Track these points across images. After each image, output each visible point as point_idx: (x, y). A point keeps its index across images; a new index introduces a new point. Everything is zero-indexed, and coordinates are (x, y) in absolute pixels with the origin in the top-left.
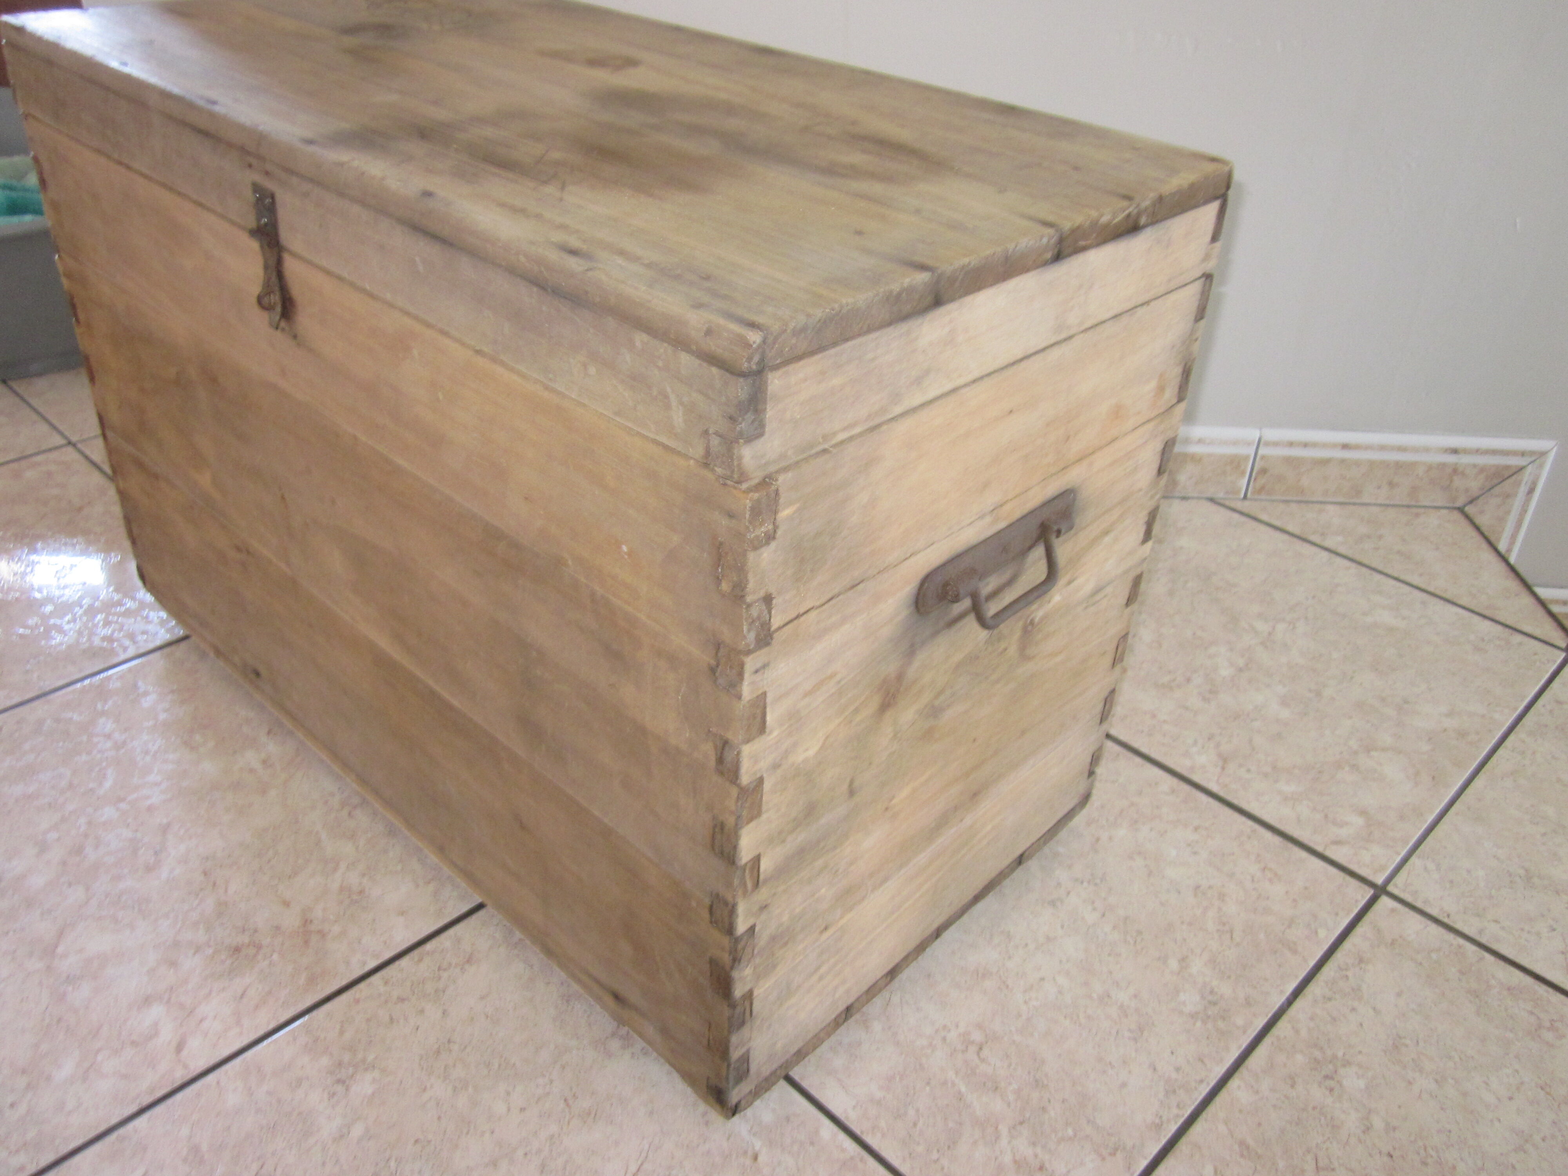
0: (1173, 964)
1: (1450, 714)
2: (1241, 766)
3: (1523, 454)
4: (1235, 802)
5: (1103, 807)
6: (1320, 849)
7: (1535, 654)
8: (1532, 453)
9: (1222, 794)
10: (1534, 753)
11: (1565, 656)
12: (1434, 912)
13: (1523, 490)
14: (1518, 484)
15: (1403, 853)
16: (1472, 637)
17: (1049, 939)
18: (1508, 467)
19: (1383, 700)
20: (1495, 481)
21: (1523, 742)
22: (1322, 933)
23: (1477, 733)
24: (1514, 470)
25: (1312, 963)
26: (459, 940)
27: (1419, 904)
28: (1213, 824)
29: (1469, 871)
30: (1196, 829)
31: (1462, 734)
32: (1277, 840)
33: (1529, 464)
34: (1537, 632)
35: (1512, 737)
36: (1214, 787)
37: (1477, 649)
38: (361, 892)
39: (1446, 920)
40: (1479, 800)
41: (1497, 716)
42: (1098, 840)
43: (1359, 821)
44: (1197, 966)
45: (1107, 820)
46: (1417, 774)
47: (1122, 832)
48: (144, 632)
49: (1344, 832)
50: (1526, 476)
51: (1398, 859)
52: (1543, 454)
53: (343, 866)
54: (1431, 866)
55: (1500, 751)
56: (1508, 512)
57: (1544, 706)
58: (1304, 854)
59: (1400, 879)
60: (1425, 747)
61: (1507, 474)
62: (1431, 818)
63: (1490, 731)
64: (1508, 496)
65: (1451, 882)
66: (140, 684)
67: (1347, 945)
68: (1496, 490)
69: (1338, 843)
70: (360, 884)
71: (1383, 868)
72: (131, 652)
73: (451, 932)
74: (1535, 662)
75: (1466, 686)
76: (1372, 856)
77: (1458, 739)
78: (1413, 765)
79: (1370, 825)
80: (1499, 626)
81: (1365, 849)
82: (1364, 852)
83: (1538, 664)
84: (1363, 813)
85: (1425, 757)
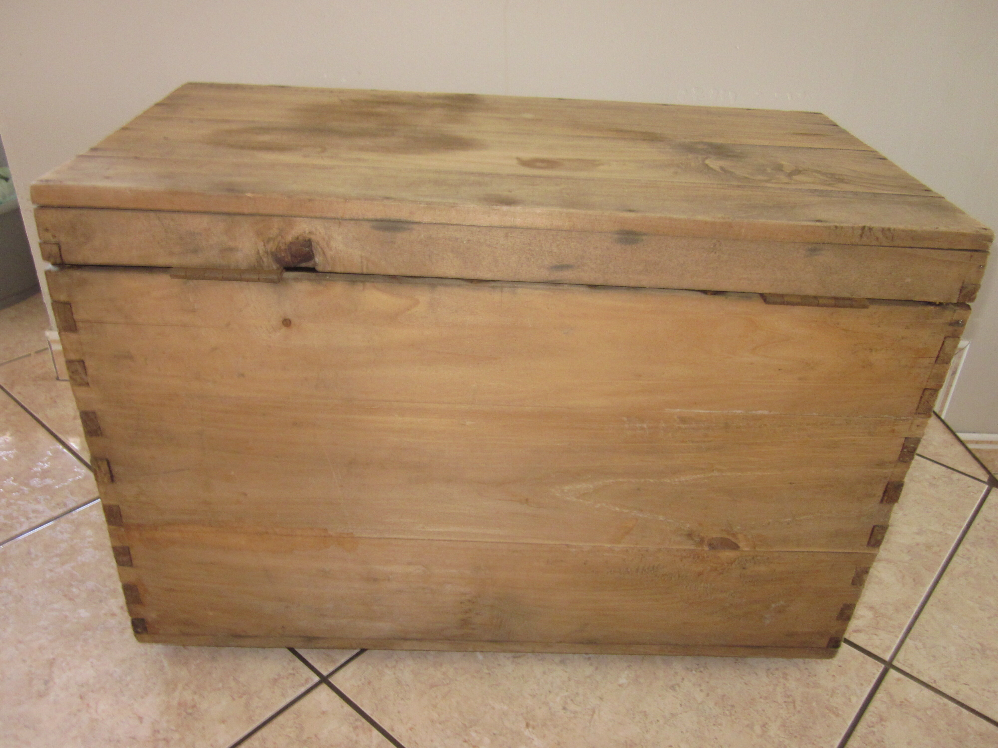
0: (758, 729)
1: (920, 533)
7: (969, 487)
10: (976, 559)
11: (988, 488)
12: (925, 679)
15: (900, 636)
16: (927, 476)
17: (673, 715)
21: (968, 550)
22: (854, 699)
23: (938, 546)
25: (850, 722)
26: (264, 740)
27: (915, 674)
29: (945, 648)
31: (929, 547)
34: (968, 471)
35: (961, 548)
37: (932, 485)
38: (194, 706)
39: (933, 685)
40: (945, 595)
41: (949, 532)
44: (774, 730)
46: (903, 577)
48: (34, 511)
51: (898, 641)
52: (961, 350)
53: (180, 686)
54: (920, 645)
55: (955, 559)
57: (978, 524)
59: (901, 656)
60: (907, 558)
62: (915, 609)
63: (946, 544)
65: (934, 656)
66: (32, 550)
67: (871, 708)
70: (193, 699)
71: (888, 648)
72: (25, 527)
73: (259, 734)
74: (969, 492)
75: (928, 512)
76: (881, 639)
77: (926, 551)
78: (900, 571)
79: (877, 617)
80: (944, 468)
81: (876, 634)
82: (875, 637)
83: (972, 494)
84: (871, 608)
85: (907, 564)
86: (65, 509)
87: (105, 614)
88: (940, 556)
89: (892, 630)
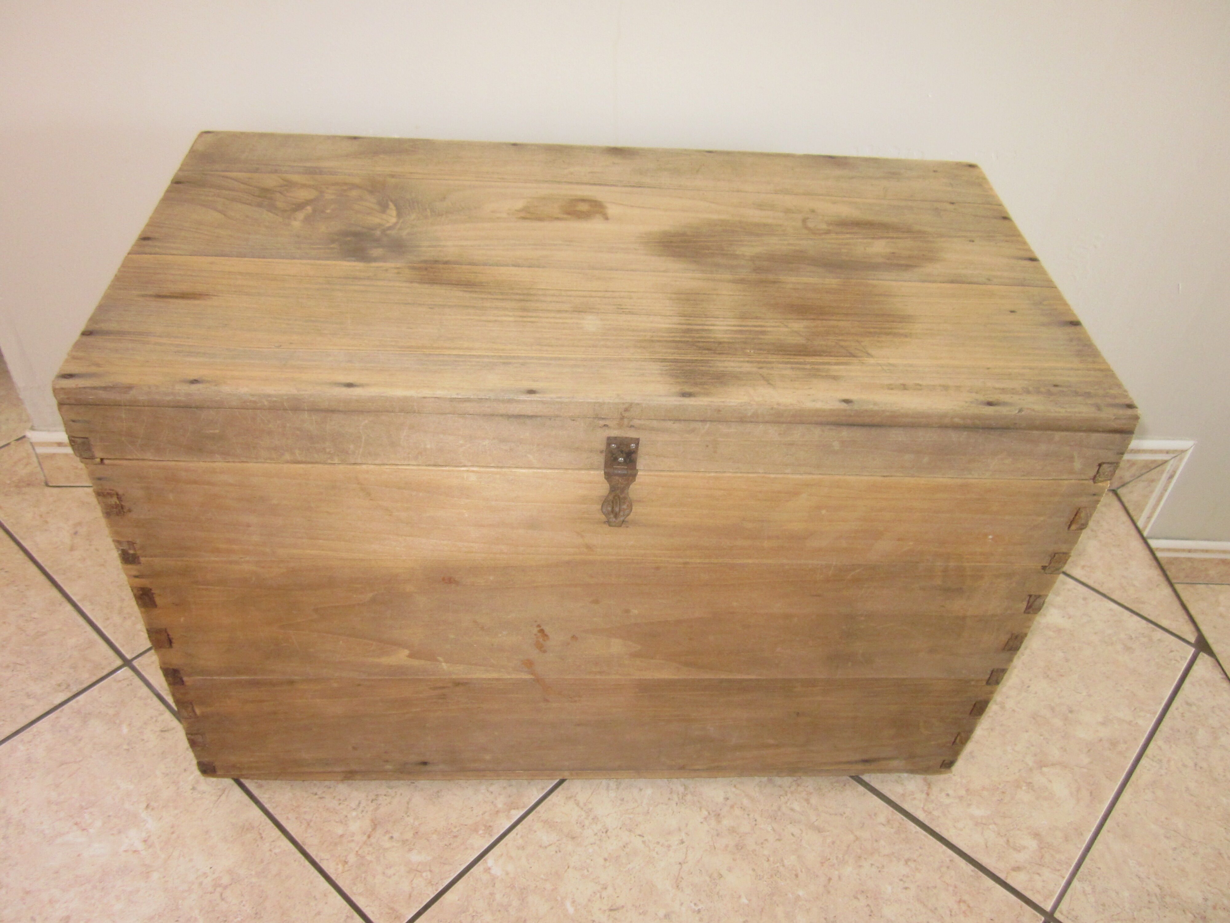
1: (1105, 723)
2: (941, 790)
3: (1167, 452)
4: (937, 830)
5: (833, 843)
6: (1002, 876)
7: (1172, 651)
8: (1174, 451)
9: (926, 822)
10: (1169, 761)
11: (1195, 651)
13: (1165, 476)
14: (1162, 472)
15: (1067, 876)
16: (1123, 635)
18: (1154, 462)
19: (1053, 709)
20: (1143, 471)
23: (1125, 742)
24: (1160, 463)
28: (920, 855)
29: (1117, 893)
30: (907, 861)
31: (1114, 744)
32: (969, 868)
33: (1172, 459)
35: (1151, 745)
36: (921, 816)
37: (1126, 648)
40: (1126, 815)
41: (1140, 721)
42: (830, 879)
43: (1032, 844)
45: (837, 857)
46: (1078, 790)
47: (848, 870)
49: (1021, 857)
50: (1168, 467)
51: (1063, 883)
52: (1183, 451)
54: (1088, 889)
55: (1143, 761)
56: (1152, 492)
57: (1177, 709)
58: (991, 883)
59: (1064, 904)
60: (1086, 761)
61: (1153, 466)
62: (1088, 836)
64: (1153, 481)
65: (1103, 905)
68: (1144, 477)
69: (1017, 869)
71: (1051, 893)
74: (1171, 660)
75: (1118, 691)
76: (1044, 881)
77: (1110, 749)
78: (1076, 781)
79: (1042, 848)
80: (1144, 622)
81: (1038, 874)
82: (1037, 877)
83: (1173, 662)
84: (1036, 835)
85: (1085, 770)
86: (69, 695)
87: (126, 851)
88: (1125, 757)
89: (1058, 867)
